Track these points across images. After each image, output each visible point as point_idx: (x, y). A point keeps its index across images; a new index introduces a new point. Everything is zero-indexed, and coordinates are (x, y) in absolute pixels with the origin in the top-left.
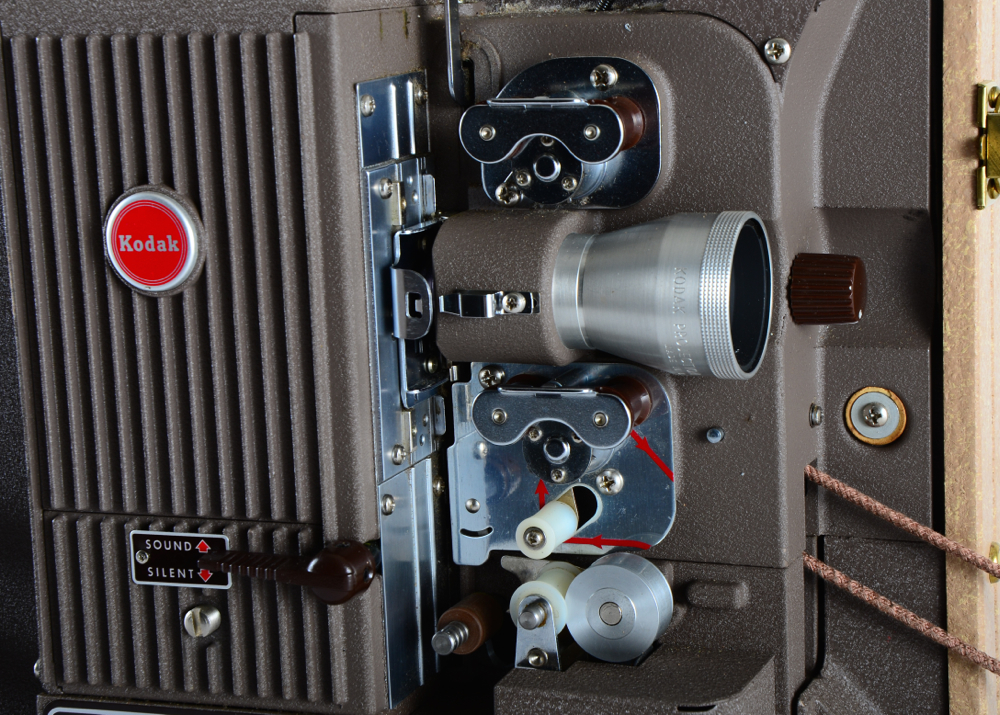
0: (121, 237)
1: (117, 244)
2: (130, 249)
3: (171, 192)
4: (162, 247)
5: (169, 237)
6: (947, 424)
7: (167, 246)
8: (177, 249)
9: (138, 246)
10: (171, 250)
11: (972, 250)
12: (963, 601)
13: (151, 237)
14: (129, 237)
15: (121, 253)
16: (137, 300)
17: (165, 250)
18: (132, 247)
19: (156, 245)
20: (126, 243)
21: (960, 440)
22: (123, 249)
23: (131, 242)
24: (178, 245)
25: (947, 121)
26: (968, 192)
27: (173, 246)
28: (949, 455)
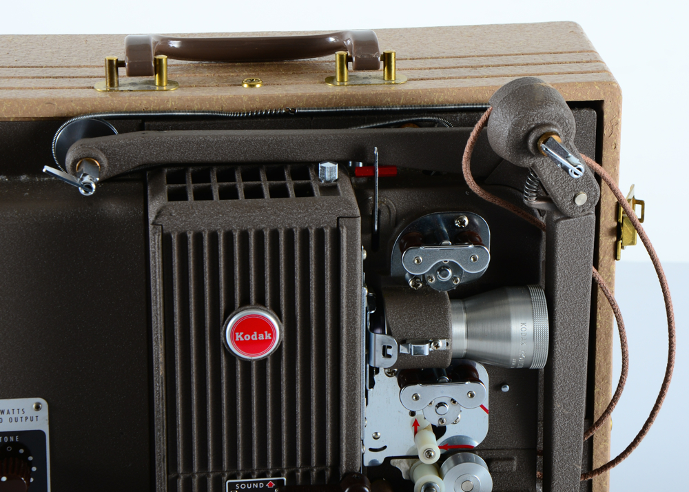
0: (237, 334)
1: (233, 337)
2: (242, 339)
3: (265, 309)
4: (261, 337)
5: (266, 332)
6: (597, 362)
7: (265, 337)
8: (270, 338)
9: (247, 337)
10: (266, 338)
11: (613, 280)
12: (602, 446)
13: (255, 333)
14: (242, 333)
15: (236, 342)
16: (239, 363)
17: (263, 338)
18: (243, 338)
19: (258, 337)
20: (240, 336)
21: (603, 370)
22: (237, 339)
23: (243, 336)
24: (271, 336)
25: (602, 219)
26: (612, 252)
27: (268, 336)
28: (598, 377)
